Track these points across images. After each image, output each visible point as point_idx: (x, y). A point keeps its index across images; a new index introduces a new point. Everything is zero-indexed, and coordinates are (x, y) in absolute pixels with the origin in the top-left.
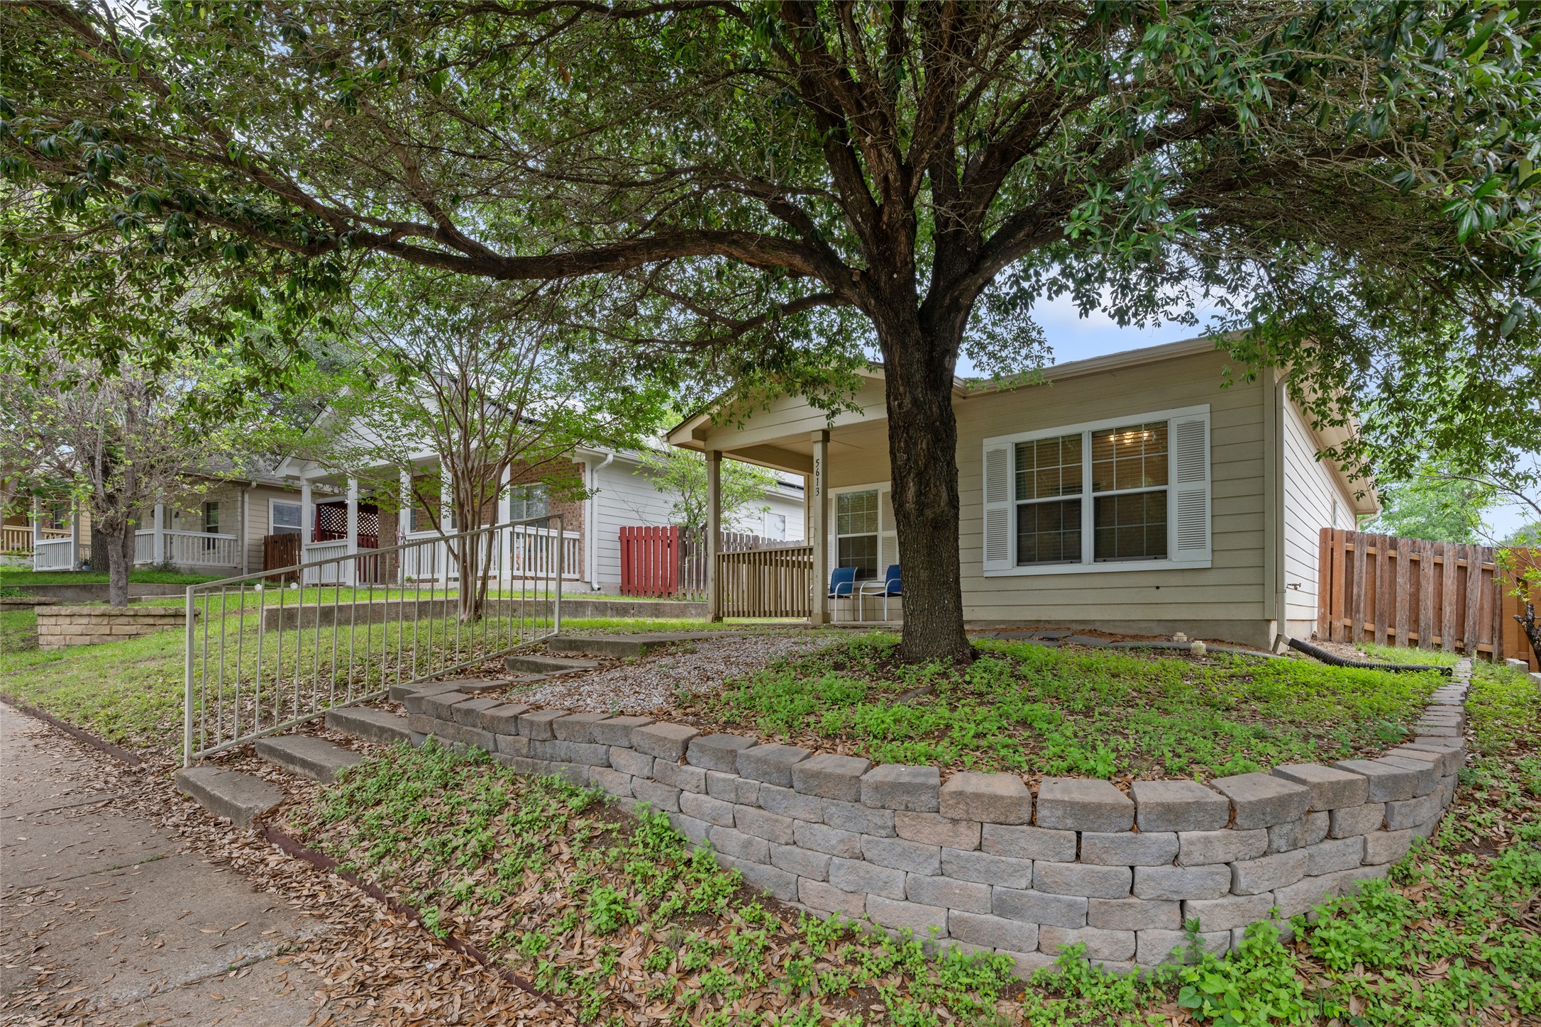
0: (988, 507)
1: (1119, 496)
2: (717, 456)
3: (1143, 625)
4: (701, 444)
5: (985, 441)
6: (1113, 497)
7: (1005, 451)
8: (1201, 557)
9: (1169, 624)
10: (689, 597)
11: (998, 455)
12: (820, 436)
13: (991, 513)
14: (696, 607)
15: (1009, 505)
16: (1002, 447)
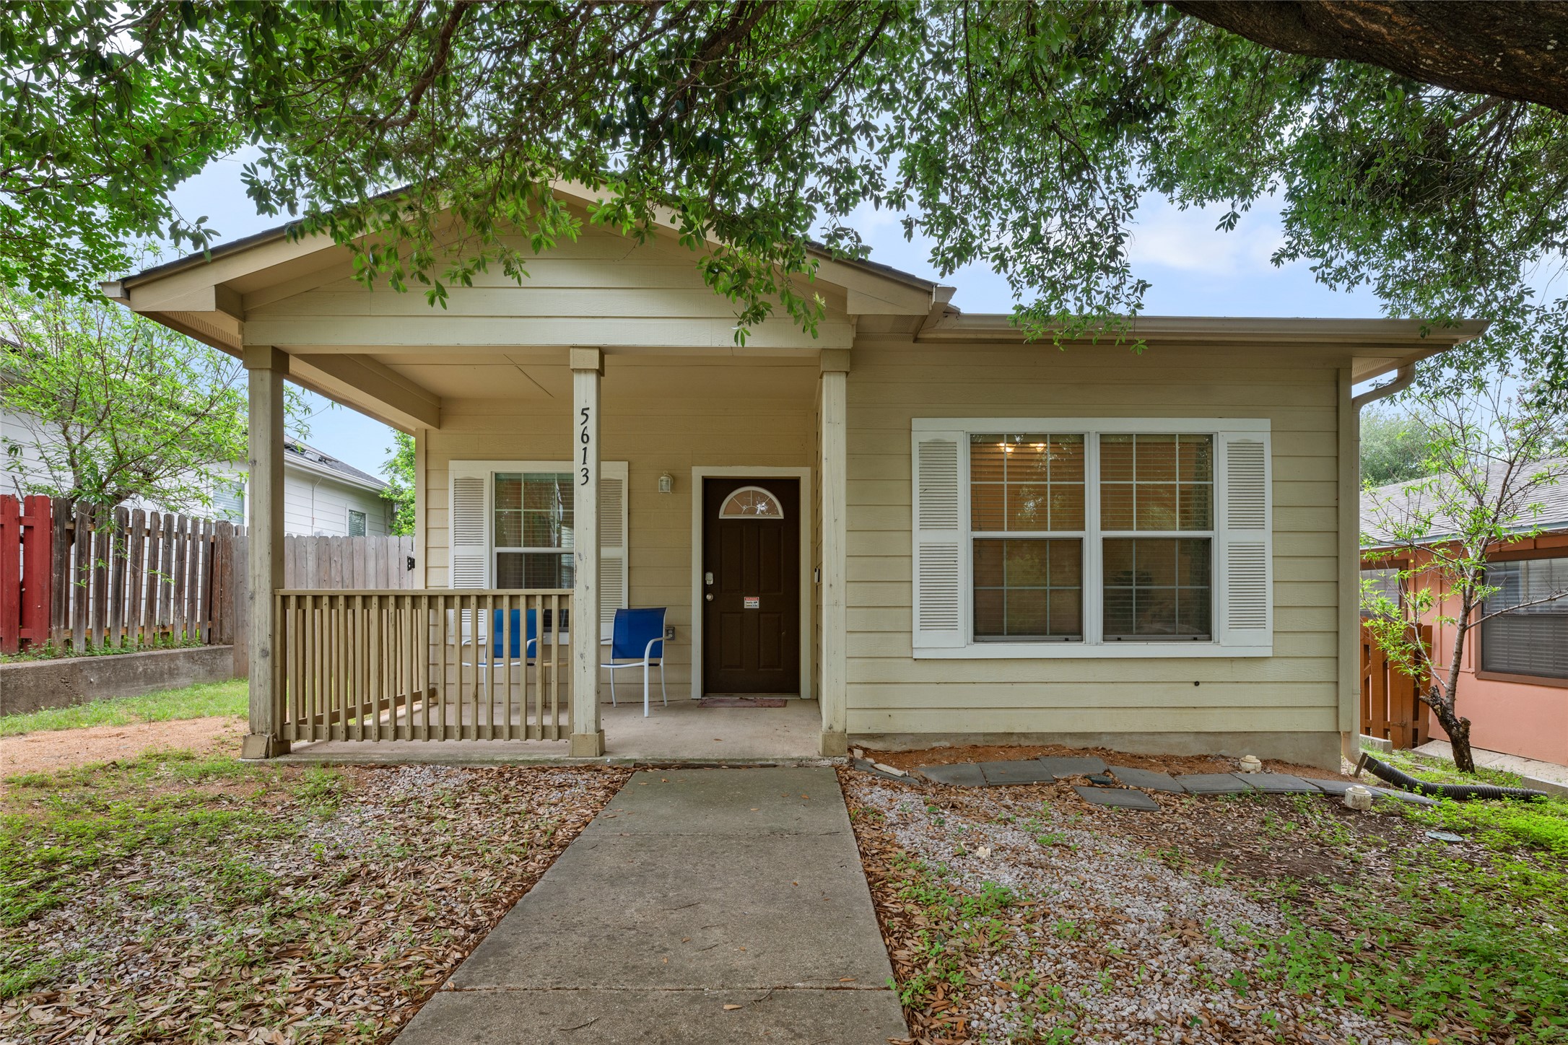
0: (921, 537)
1: (1140, 540)
2: (279, 363)
3: (1175, 739)
4: (229, 327)
5: (916, 423)
6: (1130, 540)
7: (953, 445)
8: (1258, 641)
9: (1212, 738)
10: (79, 646)
11: (939, 449)
12: (593, 360)
13: (926, 549)
14: (100, 667)
15: (961, 537)
16: (948, 437)
